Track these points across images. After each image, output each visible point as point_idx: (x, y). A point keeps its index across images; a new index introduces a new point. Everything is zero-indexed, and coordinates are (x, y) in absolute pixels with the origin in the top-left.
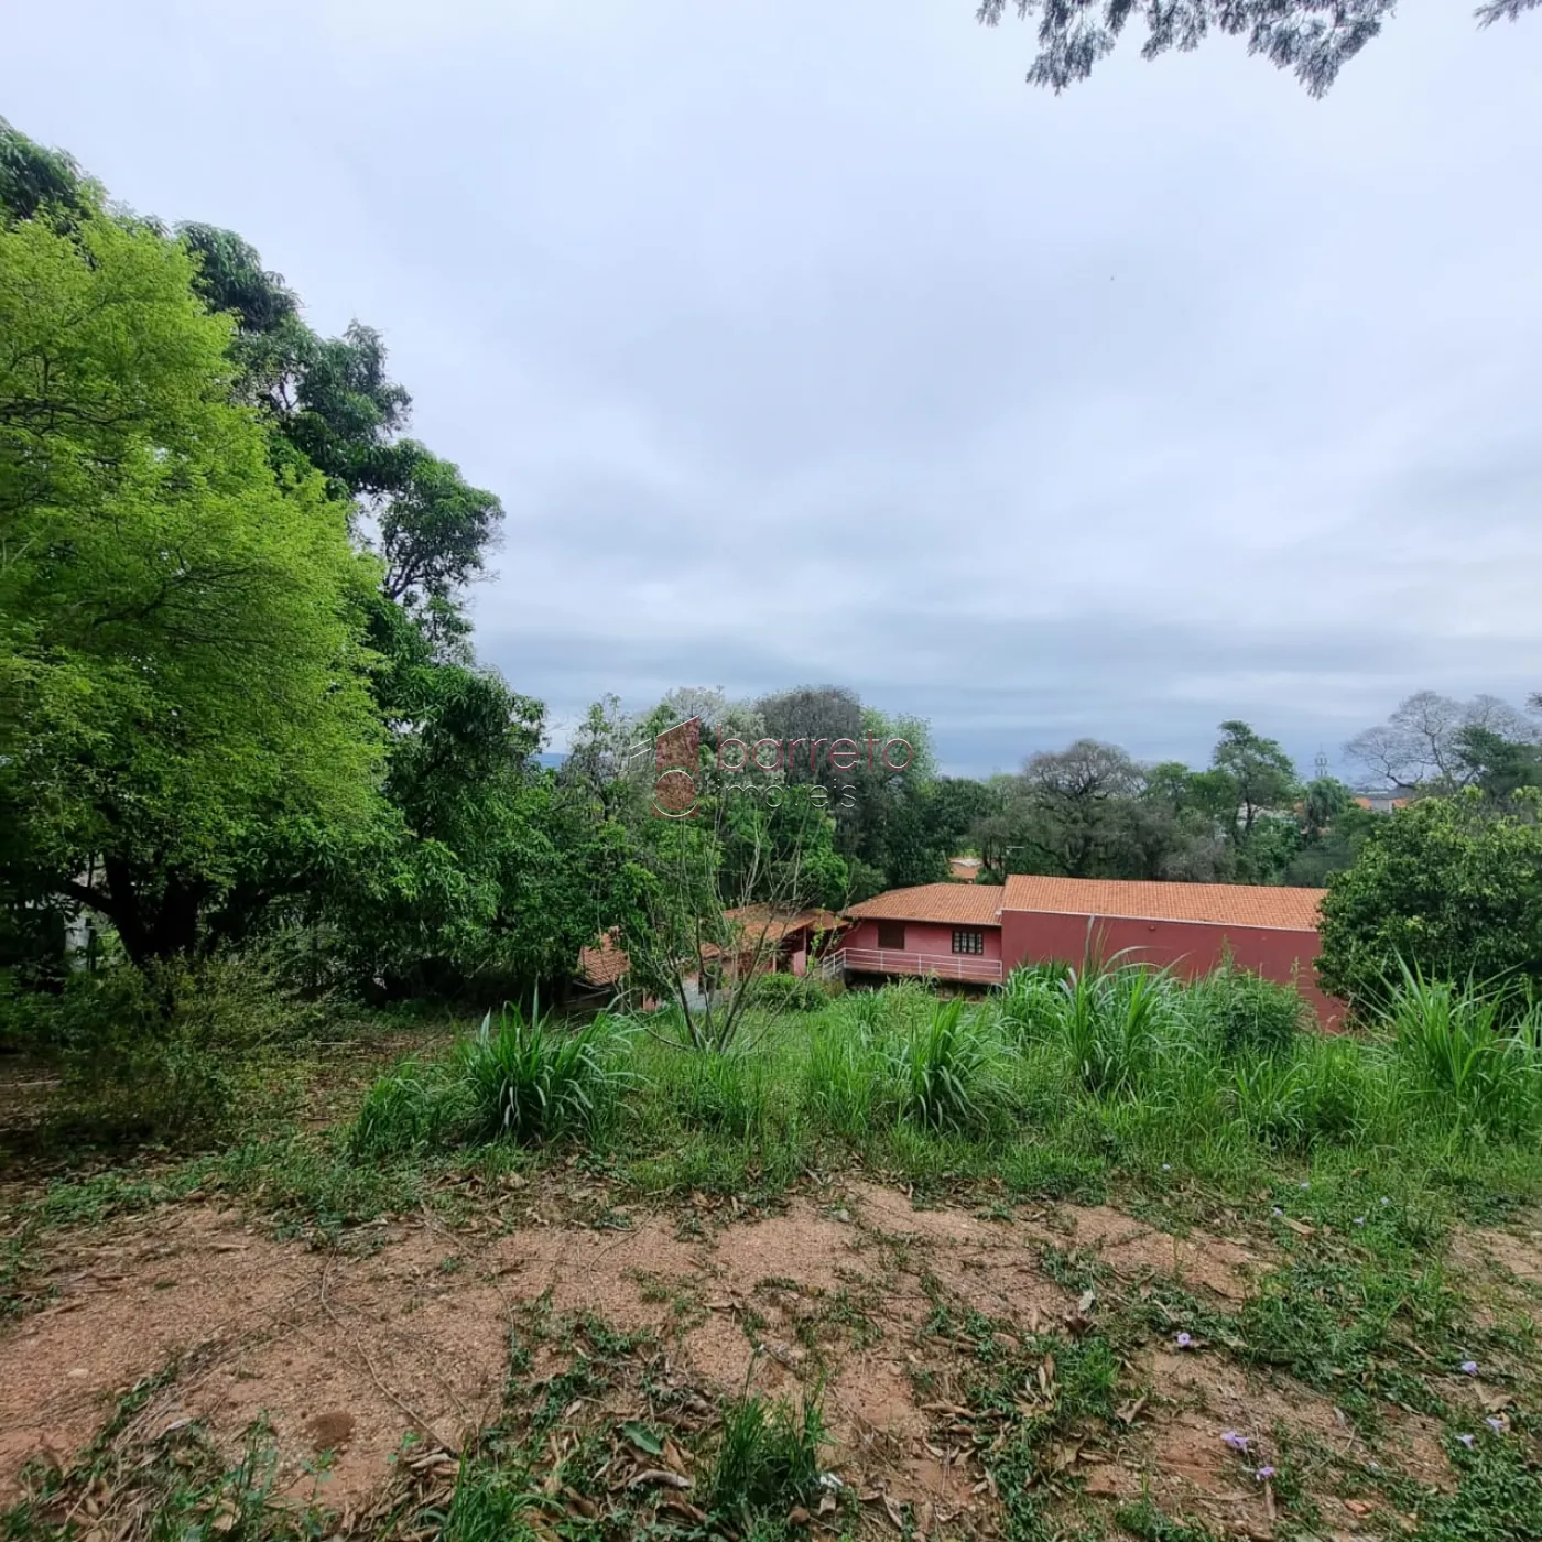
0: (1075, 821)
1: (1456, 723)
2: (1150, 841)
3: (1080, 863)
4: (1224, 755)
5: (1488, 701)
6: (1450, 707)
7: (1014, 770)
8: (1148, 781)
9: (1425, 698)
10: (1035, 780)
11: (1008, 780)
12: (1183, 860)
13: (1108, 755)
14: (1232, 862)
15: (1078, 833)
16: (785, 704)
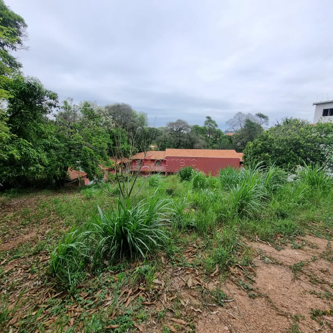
0: (177, 137)
1: (244, 118)
2: (192, 141)
3: (178, 146)
4: (206, 124)
5: (250, 114)
6: (244, 115)
7: (165, 126)
8: (191, 129)
9: (240, 113)
10: (169, 128)
11: (163, 128)
12: (198, 145)
13: (184, 123)
14: (206, 145)
15: (178, 139)
16: (113, 107)
